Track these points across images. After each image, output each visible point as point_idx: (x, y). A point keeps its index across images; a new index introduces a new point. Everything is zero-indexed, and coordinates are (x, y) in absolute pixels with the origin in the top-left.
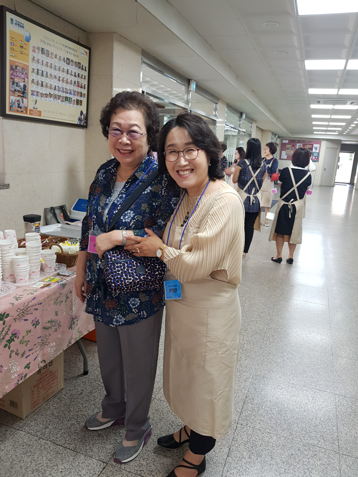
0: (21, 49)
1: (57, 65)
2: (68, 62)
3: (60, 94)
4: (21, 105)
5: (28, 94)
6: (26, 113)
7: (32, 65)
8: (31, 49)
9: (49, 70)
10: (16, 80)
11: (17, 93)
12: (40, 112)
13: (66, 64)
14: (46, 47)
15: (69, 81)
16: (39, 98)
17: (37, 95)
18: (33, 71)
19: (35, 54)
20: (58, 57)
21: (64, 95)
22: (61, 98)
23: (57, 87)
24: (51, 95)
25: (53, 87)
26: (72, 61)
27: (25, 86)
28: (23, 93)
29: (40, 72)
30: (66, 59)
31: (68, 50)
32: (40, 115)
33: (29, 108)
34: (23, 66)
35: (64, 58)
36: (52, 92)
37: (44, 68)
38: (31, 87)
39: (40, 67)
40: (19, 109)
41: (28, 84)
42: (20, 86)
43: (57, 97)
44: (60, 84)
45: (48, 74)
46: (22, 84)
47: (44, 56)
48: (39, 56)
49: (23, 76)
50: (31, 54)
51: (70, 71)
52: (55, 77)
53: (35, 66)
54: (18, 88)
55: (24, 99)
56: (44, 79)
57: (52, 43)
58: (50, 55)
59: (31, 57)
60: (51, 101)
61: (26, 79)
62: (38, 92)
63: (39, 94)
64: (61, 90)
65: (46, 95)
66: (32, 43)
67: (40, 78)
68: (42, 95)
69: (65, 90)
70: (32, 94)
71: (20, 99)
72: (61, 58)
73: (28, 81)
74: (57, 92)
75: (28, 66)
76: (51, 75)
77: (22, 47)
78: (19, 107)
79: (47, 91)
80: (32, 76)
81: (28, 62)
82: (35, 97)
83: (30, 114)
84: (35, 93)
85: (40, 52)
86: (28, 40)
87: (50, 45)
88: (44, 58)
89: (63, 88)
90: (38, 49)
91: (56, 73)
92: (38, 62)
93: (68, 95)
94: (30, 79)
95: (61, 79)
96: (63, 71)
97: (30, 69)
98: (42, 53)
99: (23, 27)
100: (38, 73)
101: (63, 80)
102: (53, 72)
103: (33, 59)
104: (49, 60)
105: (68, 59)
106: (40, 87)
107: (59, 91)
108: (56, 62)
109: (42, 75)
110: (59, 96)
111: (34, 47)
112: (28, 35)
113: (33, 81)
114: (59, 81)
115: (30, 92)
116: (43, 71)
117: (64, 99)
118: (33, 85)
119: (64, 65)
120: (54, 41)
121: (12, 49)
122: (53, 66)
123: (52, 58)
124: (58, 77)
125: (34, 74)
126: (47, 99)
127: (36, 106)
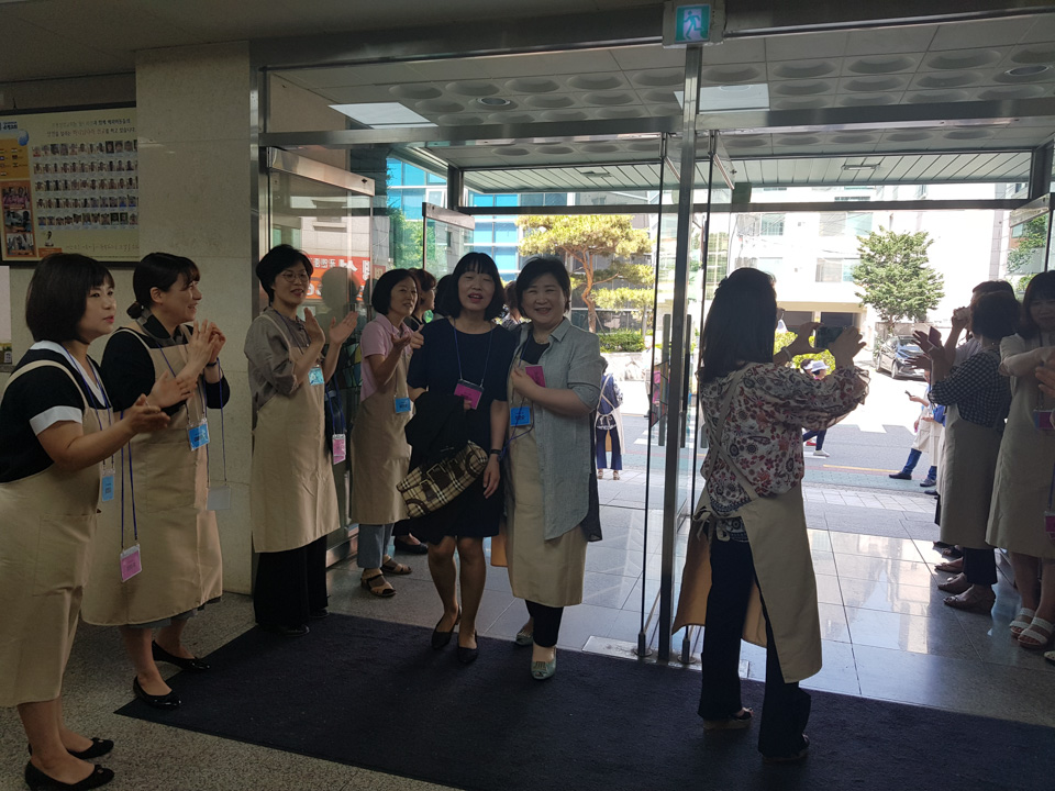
0: (15, 161)
1: (84, 162)
2: (110, 149)
3: (98, 210)
4: (24, 243)
5: (32, 225)
6: (34, 255)
7: (34, 179)
8: (30, 153)
9: (70, 177)
10: (12, 208)
11: (16, 228)
13: (105, 154)
14: (58, 141)
15: (117, 182)
16: (54, 228)
17: (51, 223)
18: (39, 188)
19: (39, 160)
20: (87, 147)
21: (108, 210)
22: (101, 218)
23: (89, 201)
24: (77, 218)
25: (81, 202)
26: (119, 143)
27: (26, 214)
28: (25, 225)
29: (52, 184)
30: (104, 145)
31: (108, 126)
33: (37, 247)
34: (20, 184)
35: (101, 145)
36: (80, 211)
37: (60, 176)
38: (37, 213)
39: (51, 177)
40: (21, 251)
41: (31, 209)
42: (18, 216)
43: (91, 218)
44: (97, 194)
45: (69, 183)
46: (21, 213)
47: (57, 156)
48: (50, 159)
49: (21, 200)
50: (31, 161)
51: (116, 164)
52: (84, 184)
53: (42, 178)
54: (16, 220)
55: (28, 235)
56: (60, 194)
57: (71, 129)
58: (70, 151)
59: (32, 165)
60: (78, 228)
61: (27, 203)
62: (51, 219)
63: (54, 221)
64: (100, 203)
65: (68, 220)
66: (31, 145)
67: (52, 195)
68: (60, 221)
69: (108, 202)
70: (42, 224)
71: (21, 235)
72: (95, 147)
73: (31, 205)
74: (89, 210)
75: (28, 182)
76: (74, 183)
77: (15, 157)
78: (21, 248)
79: (70, 212)
80: (36, 196)
81: (28, 176)
82: (46, 228)
84: (47, 221)
85: (49, 152)
86: (24, 142)
87: (68, 133)
88: (59, 160)
89: (104, 200)
90: (45, 148)
91: (87, 177)
92: (47, 168)
93: (117, 210)
94: (35, 201)
95: (97, 184)
96: (101, 168)
97: (33, 187)
98: (54, 153)
99: (16, 127)
100: (48, 188)
101: (102, 185)
102: (79, 177)
103: (38, 167)
104: (69, 160)
105: (111, 143)
106: (54, 209)
107: (95, 205)
108: (85, 158)
109: (57, 188)
110: (96, 218)
111: (37, 149)
112: (23, 135)
113: (40, 203)
114: (94, 188)
115: (36, 222)
116: (57, 182)
117: (109, 218)
118: (42, 208)
119: (104, 158)
120: (74, 124)
121: (3, 166)
122: (78, 166)
123: (74, 153)
124: (89, 182)
125: (42, 192)
126: (69, 226)
127: (50, 242)
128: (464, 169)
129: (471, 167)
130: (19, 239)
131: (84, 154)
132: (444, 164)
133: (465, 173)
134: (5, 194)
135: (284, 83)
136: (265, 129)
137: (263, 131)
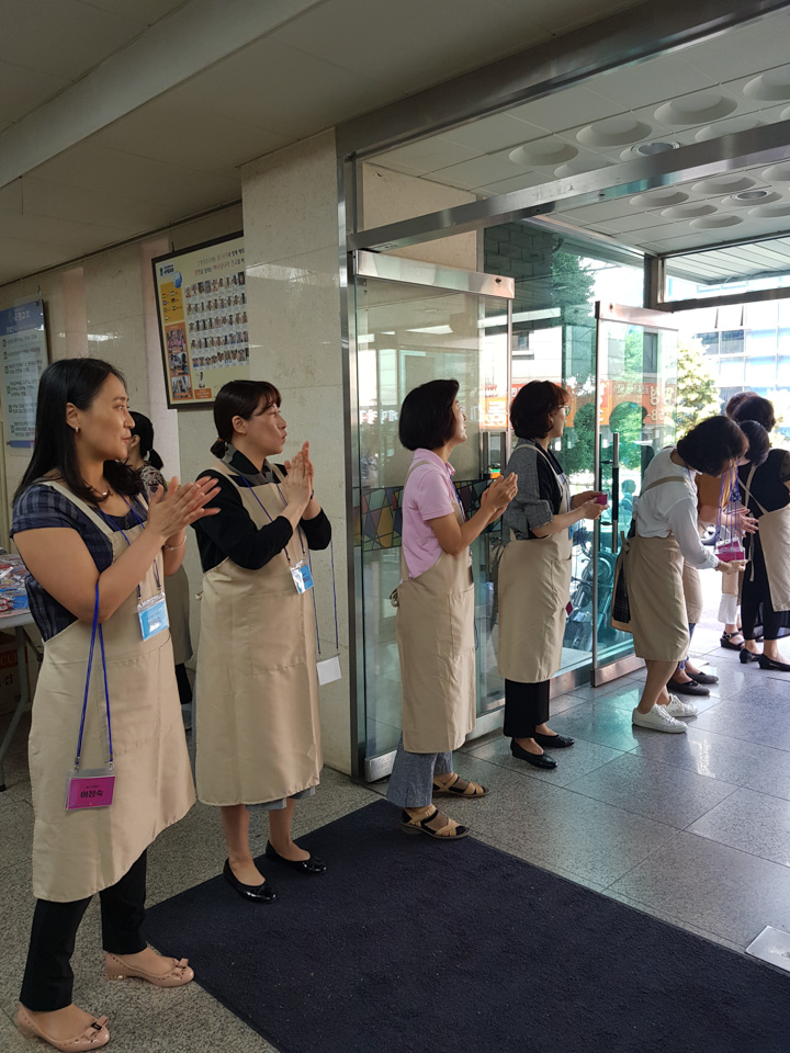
0: (174, 304)
1: (224, 298)
2: (241, 280)
3: (236, 347)
4: (184, 387)
5: (189, 367)
6: (192, 397)
8: (184, 294)
9: (214, 314)
10: (174, 352)
11: (178, 371)
12: (209, 390)
13: (238, 287)
14: (202, 278)
17: (202, 364)
18: (191, 329)
19: (191, 300)
20: (224, 281)
22: (238, 354)
23: (228, 338)
24: (220, 357)
25: (223, 339)
27: (184, 356)
28: (184, 367)
29: (201, 324)
30: (237, 277)
31: (235, 257)
32: (210, 396)
33: (194, 389)
34: (177, 327)
35: (234, 277)
36: (222, 349)
37: (206, 315)
38: (193, 354)
39: (200, 316)
40: (183, 394)
41: (187, 351)
42: (178, 359)
43: (231, 355)
44: (234, 329)
45: (213, 321)
46: (180, 356)
47: (204, 294)
48: (200, 299)
49: (180, 343)
50: (185, 302)
51: (246, 296)
52: (224, 320)
53: (189, 319)
54: (177, 364)
55: (186, 378)
56: (207, 334)
57: (211, 265)
58: (212, 288)
59: (185, 307)
60: (221, 366)
61: (184, 346)
62: (202, 359)
63: (204, 362)
64: (236, 339)
65: (214, 359)
66: (184, 286)
67: (202, 335)
68: (208, 361)
69: (243, 336)
70: (195, 365)
71: (180, 378)
72: (230, 280)
73: (187, 346)
74: (229, 347)
75: (184, 325)
76: (217, 320)
77: (173, 300)
78: (183, 391)
79: (215, 351)
80: (192, 336)
81: (183, 318)
83: (197, 397)
84: (199, 362)
85: (197, 291)
86: (179, 286)
87: (209, 270)
88: (204, 298)
89: (239, 334)
90: (194, 288)
91: (225, 313)
92: (196, 309)
93: (243, 345)
94: (189, 343)
95: (234, 319)
96: (236, 302)
97: (188, 328)
98: (200, 292)
99: (172, 270)
100: (198, 328)
101: (237, 321)
102: (220, 313)
103: (189, 308)
104: (211, 297)
105: (241, 273)
106: (203, 349)
107: (233, 342)
108: (223, 293)
109: (205, 328)
110: (234, 353)
111: (188, 289)
112: (178, 277)
113: (193, 344)
114: (231, 323)
115: (191, 363)
116: (204, 321)
117: (245, 353)
118: (195, 349)
119: (236, 291)
120: (213, 259)
121: (165, 310)
122: (219, 302)
123: (215, 289)
124: (228, 318)
125: (194, 333)
126: (215, 365)
127: (202, 383)
128: (663, 256)
129: (673, 252)
130: (180, 382)
131: (223, 289)
132: (639, 254)
133: (667, 260)
134: (168, 338)
135: (381, 171)
136: (355, 230)
137: (352, 232)
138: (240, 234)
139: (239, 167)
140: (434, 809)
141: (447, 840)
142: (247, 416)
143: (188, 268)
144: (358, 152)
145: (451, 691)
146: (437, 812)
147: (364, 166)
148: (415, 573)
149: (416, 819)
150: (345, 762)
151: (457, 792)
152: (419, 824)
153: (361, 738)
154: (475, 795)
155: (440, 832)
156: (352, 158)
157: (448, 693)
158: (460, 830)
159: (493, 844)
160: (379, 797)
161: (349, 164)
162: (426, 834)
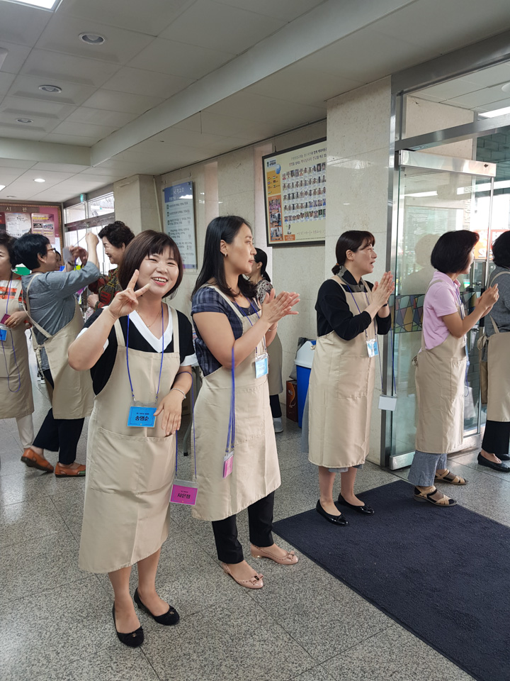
0: (274, 184)
1: (306, 179)
2: (319, 168)
3: (313, 209)
4: (278, 233)
6: (283, 240)
8: (281, 178)
9: (299, 190)
10: (273, 213)
11: (275, 224)
12: (294, 236)
13: (317, 173)
14: (294, 168)
15: (322, 189)
16: (292, 222)
17: (290, 220)
18: (285, 198)
19: (285, 181)
20: (308, 170)
21: (317, 208)
22: (314, 214)
23: (308, 204)
24: (302, 215)
25: (304, 205)
26: (323, 164)
27: (279, 215)
28: (279, 222)
29: (291, 196)
31: (319, 154)
32: (294, 239)
33: (284, 234)
34: (276, 198)
35: (315, 167)
36: (304, 211)
37: (294, 190)
38: (285, 214)
39: (290, 191)
40: (277, 238)
41: (281, 212)
42: (276, 217)
43: (309, 214)
44: (312, 199)
45: (299, 194)
46: (277, 215)
47: (294, 178)
48: (291, 180)
49: (277, 207)
50: (282, 183)
51: (322, 178)
52: (306, 193)
53: (284, 193)
54: (274, 220)
55: (280, 228)
56: (295, 201)
57: (300, 160)
58: (299, 173)
59: (282, 185)
60: (303, 221)
61: (279, 208)
62: (290, 217)
63: (292, 218)
64: (313, 204)
65: (298, 217)
66: (282, 173)
67: (291, 202)
68: (294, 217)
69: (317, 203)
70: (286, 220)
71: (276, 228)
72: (312, 169)
73: (281, 209)
74: (308, 210)
75: (280, 196)
76: (301, 193)
77: (274, 182)
78: (277, 236)
79: (299, 212)
80: (285, 203)
81: (280, 192)
82: (288, 223)
83: (286, 240)
84: (289, 218)
85: (290, 176)
86: (278, 172)
87: (298, 163)
88: (294, 180)
89: (315, 202)
90: (288, 174)
91: (307, 189)
92: (289, 187)
93: (322, 208)
94: (283, 207)
95: (312, 193)
96: (314, 182)
97: (282, 198)
98: (292, 176)
99: (275, 163)
100: (289, 198)
101: (315, 193)
102: (304, 189)
103: (284, 186)
104: (299, 179)
105: (319, 165)
106: (292, 211)
107: (311, 206)
108: (306, 177)
109: (293, 198)
110: (311, 213)
111: (284, 175)
112: (278, 167)
113: (285, 208)
114: (310, 195)
115: (283, 219)
116: (293, 194)
117: (318, 214)
118: (286, 211)
119: (316, 175)
120: (302, 156)
121: (269, 187)
122: (303, 182)
123: (302, 174)
124: (309, 192)
125: (286, 201)
126: (299, 220)
127: (290, 231)
130: (276, 230)
131: (306, 174)
134: (270, 204)
135: (417, 100)
136: (400, 138)
137: (398, 139)
138: (325, 139)
139: (326, 101)
140: (434, 488)
141: (443, 506)
142: (355, 250)
143: (285, 162)
144: (405, 90)
145: (448, 419)
146: (436, 490)
147: (408, 98)
148: (430, 346)
149: (424, 493)
150: (377, 458)
151: (448, 480)
152: (426, 496)
153: (387, 444)
154: (459, 483)
155: (439, 501)
156: (401, 94)
157: (445, 419)
158: (451, 501)
159: (474, 510)
160: (399, 479)
161: (399, 97)
162: (430, 502)
